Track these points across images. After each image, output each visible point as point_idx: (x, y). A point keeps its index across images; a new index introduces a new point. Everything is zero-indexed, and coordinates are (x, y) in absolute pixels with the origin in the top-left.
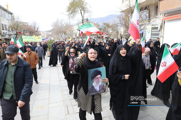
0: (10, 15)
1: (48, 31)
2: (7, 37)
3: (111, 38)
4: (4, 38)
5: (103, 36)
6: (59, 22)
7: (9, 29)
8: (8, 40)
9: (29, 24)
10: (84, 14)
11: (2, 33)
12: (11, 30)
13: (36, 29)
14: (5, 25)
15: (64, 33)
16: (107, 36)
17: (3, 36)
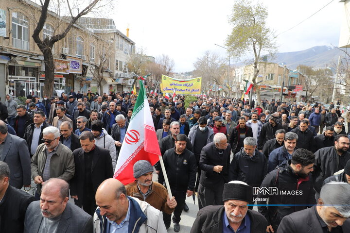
0: (130, 46)
1: (186, 73)
2: (120, 81)
3: (312, 97)
4: (115, 83)
5: (294, 93)
6: (209, 60)
7: (125, 69)
8: (121, 87)
9: (157, 61)
10: (260, 51)
11: (115, 75)
12: (127, 70)
13: (167, 70)
14: (121, 62)
15: (216, 82)
16: (304, 94)
17: (114, 79)
